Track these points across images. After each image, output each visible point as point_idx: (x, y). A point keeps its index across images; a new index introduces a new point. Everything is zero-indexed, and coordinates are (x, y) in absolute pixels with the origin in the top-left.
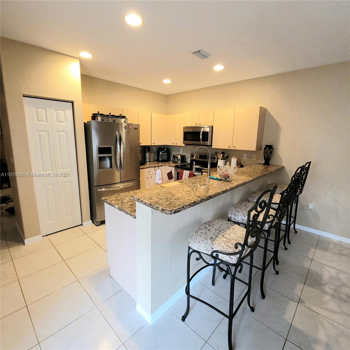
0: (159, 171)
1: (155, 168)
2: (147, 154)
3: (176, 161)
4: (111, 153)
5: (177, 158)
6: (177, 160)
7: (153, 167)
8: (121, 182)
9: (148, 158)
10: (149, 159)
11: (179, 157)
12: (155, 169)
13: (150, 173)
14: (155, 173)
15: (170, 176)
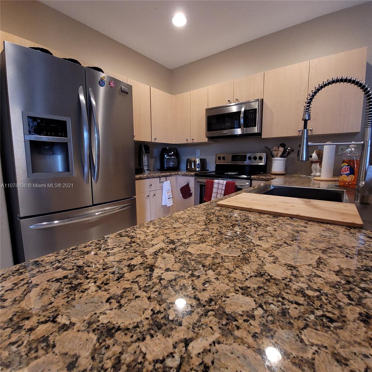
0: (167, 185)
1: (160, 179)
2: (145, 159)
3: (193, 167)
4: (66, 136)
5: (195, 162)
6: (195, 166)
7: (156, 177)
8: (94, 205)
9: (146, 164)
10: (148, 166)
11: (198, 161)
12: (161, 181)
13: (153, 188)
14: (160, 187)
15: (185, 192)
